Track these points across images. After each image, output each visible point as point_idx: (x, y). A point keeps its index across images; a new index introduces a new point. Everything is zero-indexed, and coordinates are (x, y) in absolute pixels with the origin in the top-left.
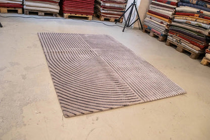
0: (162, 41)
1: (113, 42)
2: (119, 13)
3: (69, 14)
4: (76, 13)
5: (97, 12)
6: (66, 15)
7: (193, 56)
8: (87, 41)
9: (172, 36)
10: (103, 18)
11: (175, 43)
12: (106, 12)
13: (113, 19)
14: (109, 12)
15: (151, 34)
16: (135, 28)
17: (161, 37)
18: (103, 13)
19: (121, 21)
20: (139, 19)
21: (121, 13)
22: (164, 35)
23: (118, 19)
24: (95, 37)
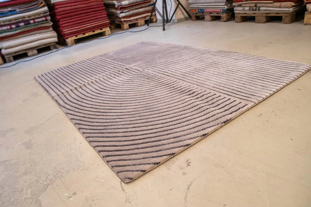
0: (228, 20)
1: (156, 47)
2: (147, 9)
3: (75, 38)
4: (84, 31)
5: (114, 21)
6: (69, 40)
7: (288, 19)
8: (115, 60)
9: (240, 6)
10: (126, 26)
11: (250, 13)
12: (127, 13)
13: (142, 22)
14: (131, 12)
15: (207, 17)
16: (180, 21)
17: (224, 16)
18: (124, 17)
19: (154, 20)
20: (180, 3)
21: (150, 8)
22: (228, 10)
23: (148, 18)
24: (125, 51)
